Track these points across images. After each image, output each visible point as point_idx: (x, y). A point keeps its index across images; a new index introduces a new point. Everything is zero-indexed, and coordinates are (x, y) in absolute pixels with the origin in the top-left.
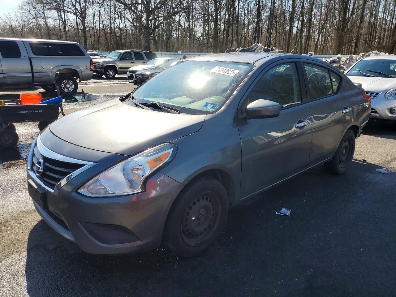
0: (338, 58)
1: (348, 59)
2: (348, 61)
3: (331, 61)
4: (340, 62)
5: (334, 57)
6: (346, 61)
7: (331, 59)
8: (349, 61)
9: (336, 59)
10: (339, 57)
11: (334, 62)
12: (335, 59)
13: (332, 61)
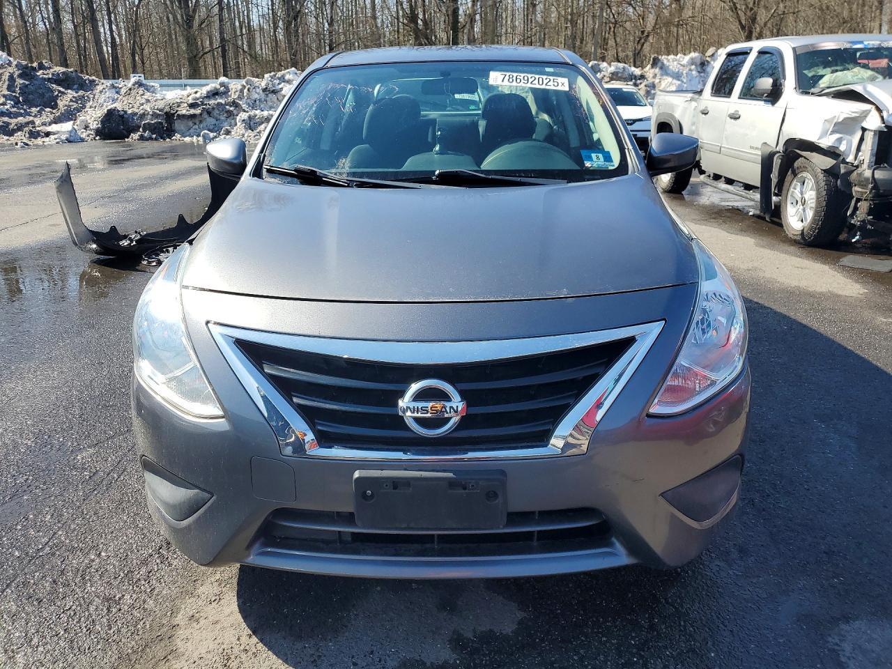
0: (222, 85)
1: (244, 87)
2: (246, 90)
3: (208, 92)
4: (229, 93)
5: (213, 85)
6: (242, 91)
7: (208, 88)
8: (248, 90)
9: (218, 87)
10: (223, 83)
11: (215, 94)
12: (216, 88)
13: (211, 91)
